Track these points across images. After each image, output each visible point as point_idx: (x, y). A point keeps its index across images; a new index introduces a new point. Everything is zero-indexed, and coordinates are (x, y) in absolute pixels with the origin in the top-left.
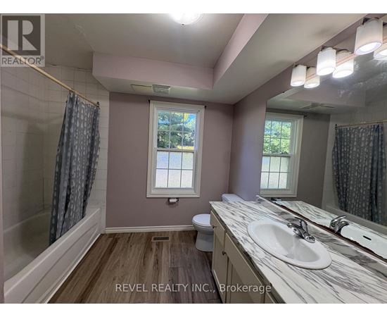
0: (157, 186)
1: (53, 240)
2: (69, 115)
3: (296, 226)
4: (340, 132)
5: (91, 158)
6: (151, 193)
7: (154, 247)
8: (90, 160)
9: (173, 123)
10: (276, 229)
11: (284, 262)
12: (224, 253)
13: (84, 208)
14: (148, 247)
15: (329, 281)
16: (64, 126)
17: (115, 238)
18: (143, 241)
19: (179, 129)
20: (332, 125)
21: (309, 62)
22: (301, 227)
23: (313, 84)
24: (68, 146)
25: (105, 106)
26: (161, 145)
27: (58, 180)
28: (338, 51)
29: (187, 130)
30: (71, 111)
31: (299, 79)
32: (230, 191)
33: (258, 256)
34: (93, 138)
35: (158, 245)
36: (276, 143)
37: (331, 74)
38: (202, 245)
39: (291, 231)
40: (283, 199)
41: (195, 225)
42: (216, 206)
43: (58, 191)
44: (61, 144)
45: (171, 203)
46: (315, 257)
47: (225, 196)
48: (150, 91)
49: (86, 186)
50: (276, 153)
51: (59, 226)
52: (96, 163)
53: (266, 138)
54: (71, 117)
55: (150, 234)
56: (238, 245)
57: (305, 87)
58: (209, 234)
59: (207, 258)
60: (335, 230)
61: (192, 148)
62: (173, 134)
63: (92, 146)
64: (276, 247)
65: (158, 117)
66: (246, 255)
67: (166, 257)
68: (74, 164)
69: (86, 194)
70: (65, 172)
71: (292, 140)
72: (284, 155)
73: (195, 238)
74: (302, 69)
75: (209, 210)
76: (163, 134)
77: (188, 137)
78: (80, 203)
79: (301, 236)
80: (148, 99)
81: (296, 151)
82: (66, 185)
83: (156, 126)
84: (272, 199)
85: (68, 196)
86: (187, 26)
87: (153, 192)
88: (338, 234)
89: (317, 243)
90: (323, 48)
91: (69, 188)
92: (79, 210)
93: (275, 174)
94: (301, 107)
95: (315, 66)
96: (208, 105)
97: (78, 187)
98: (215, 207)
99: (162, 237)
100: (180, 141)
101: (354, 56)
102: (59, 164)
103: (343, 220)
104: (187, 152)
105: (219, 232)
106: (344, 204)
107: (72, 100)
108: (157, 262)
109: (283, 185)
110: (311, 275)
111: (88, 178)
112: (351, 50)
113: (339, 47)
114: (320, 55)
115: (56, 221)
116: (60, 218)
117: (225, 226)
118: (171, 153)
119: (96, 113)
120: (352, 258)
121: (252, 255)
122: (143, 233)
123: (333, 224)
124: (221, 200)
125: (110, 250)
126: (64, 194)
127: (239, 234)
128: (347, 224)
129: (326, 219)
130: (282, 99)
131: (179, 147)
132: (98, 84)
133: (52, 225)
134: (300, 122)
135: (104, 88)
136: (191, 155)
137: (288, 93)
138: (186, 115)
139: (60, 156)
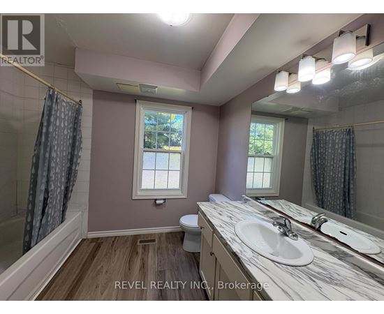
0: (143, 187)
1: (27, 248)
2: (48, 113)
3: (280, 225)
4: (317, 135)
5: (72, 159)
6: (138, 194)
7: (140, 251)
8: (71, 161)
9: (160, 123)
10: (262, 228)
11: (271, 260)
12: (212, 254)
13: (64, 211)
14: (134, 251)
15: (312, 277)
16: (42, 124)
17: (98, 242)
18: (128, 244)
19: (166, 129)
20: (310, 128)
21: (292, 69)
22: (285, 225)
23: (295, 89)
24: (46, 146)
25: (88, 105)
26: (147, 146)
27: (34, 183)
28: (317, 60)
29: (173, 131)
30: (50, 109)
31: (282, 84)
32: (217, 191)
33: (245, 256)
34: (74, 138)
35: (144, 248)
36: (259, 144)
37: (311, 81)
38: (189, 246)
39: (276, 230)
40: (267, 198)
41: (182, 226)
42: (204, 206)
43: (34, 194)
44: (38, 144)
45: (157, 204)
46: (298, 254)
47: (212, 196)
48: (137, 90)
49: (67, 189)
50: (259, 154)
51: (35, 233)
52: (77, 164)
53: (251, 139)
54: (50, 115)
55: (136, 237)
56: (226, 245)
57: (288, 92)
58: (196, 234)
59: (194, 259)
60: (315, 227)
61: (179, 149)
62: (160, 134)
63: (73, 146)
64: (262, 246)
65: (145, 117)
66: (235, 255)
67: (152, 260)
68: (53, 165)
69: (66, 197)
70: (42, 174)
71: (274, 141)
72: (267, 156)
73: (182, 240)
74: (284, 75)
75: (197, 211)
76: (149, 135)
77: (174, 137)
78: (59, 207)
79: (285, 234)
80: (134, 98)
81: (278, 152)
82: (43, 187)
83: (142, 126)
84: (257, 199)
85: (45, 200)
86: (176, 27)
87: (139, 193)
88: (319, 231)
89: (300, 240)
90: (304, 56)
91: (47, 191)
92: (58, 214)
93: (260, 175)
94: (283, 110)
95: (296, 73)
96: (195, 106)
97: (57, 189)
98: (203, 208)
99: (148, 240)
100: (167, 141)
101: (331, 65)
102: (36, 166)
103: (323, 217)
104: (174, 152)
105: (207, 232)
106: (321, 201)
107: (51, 97)
108: (143, 266)
109: (267, 184)
110: (296, 272)
111: (68, 179)
112: (329, 59)
113: (318, 56)
114: (301, 62)
115: (32, 227)
116: (36, 224)
117: (212, 226)
118: (158, 154)
119: (78, 112)
120: (332, 253)
121: (240, 255)
122: (128, 237)
123: (313, 221)
124: (208, 200)
125: (93, 256)
126: (41, 197)
127: (227, 234)
128: (326, 221)
129: (307, 216)
130: (267, 102)
131: (166, 148)
132: (80, 82)
133: (26, 231)
134: (281, 125)
135: (88, 87)
136: (178, 156)
137: (271, 97)
138: (173, 116)
139: (37, 157)
